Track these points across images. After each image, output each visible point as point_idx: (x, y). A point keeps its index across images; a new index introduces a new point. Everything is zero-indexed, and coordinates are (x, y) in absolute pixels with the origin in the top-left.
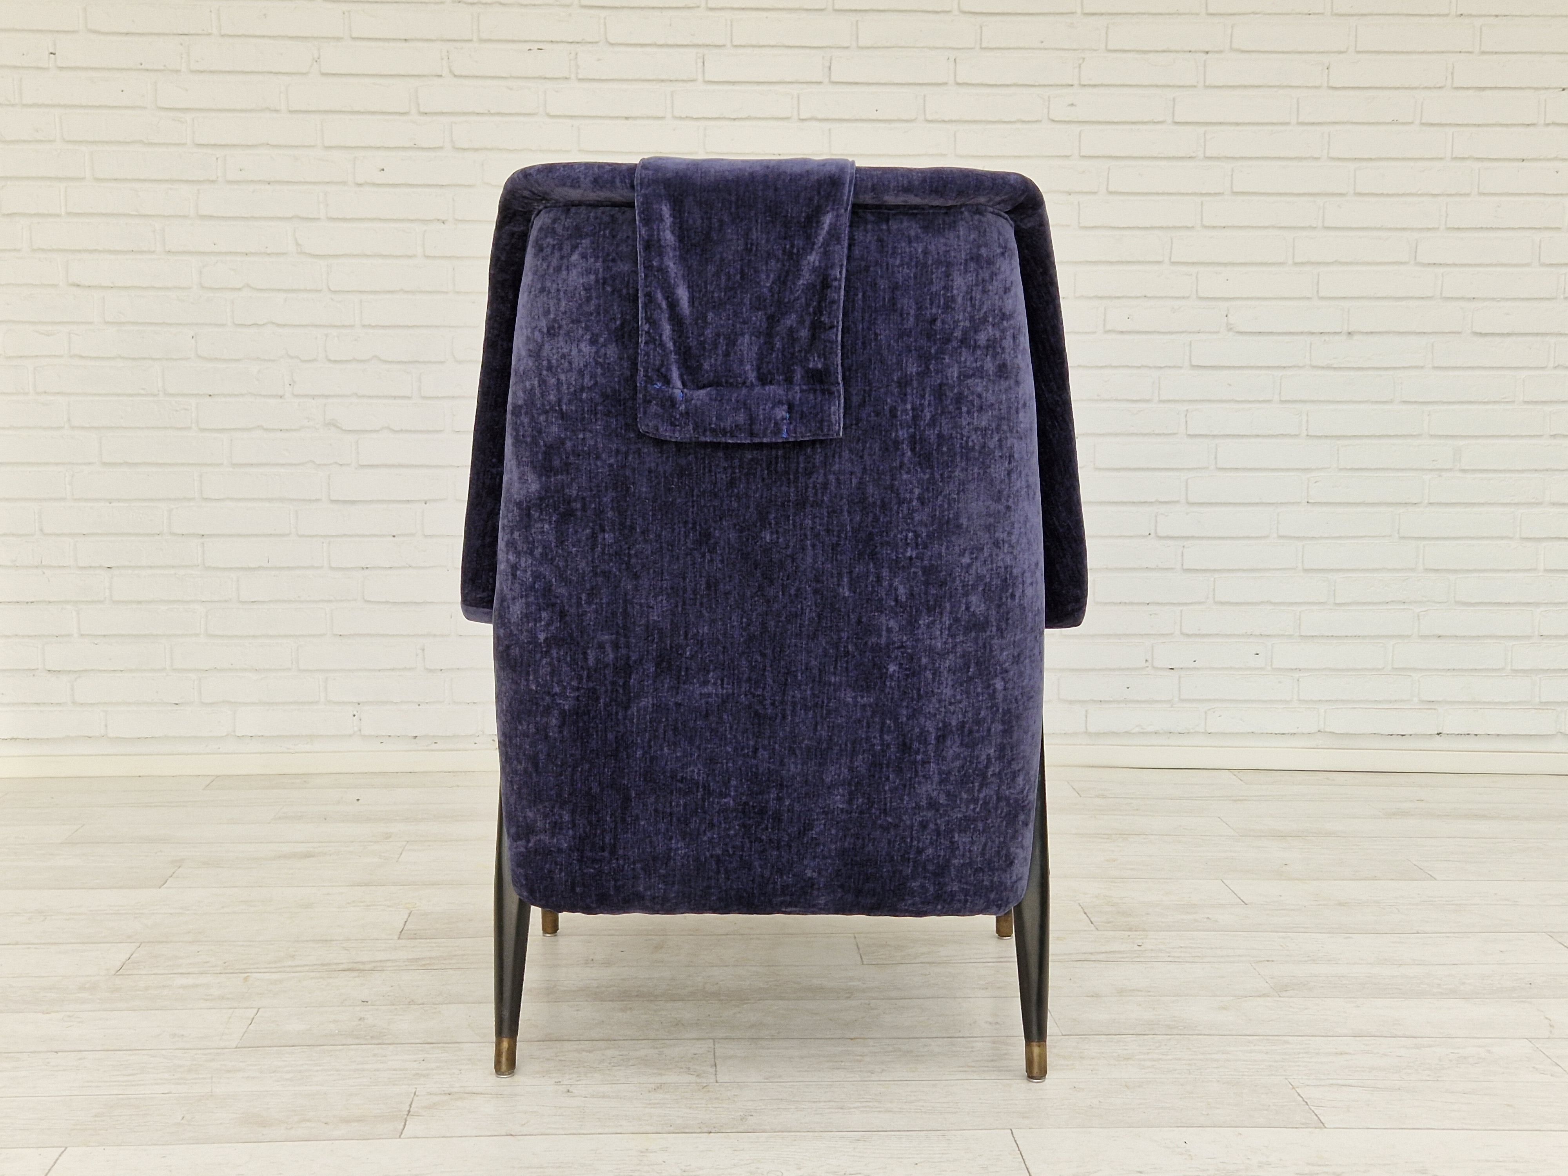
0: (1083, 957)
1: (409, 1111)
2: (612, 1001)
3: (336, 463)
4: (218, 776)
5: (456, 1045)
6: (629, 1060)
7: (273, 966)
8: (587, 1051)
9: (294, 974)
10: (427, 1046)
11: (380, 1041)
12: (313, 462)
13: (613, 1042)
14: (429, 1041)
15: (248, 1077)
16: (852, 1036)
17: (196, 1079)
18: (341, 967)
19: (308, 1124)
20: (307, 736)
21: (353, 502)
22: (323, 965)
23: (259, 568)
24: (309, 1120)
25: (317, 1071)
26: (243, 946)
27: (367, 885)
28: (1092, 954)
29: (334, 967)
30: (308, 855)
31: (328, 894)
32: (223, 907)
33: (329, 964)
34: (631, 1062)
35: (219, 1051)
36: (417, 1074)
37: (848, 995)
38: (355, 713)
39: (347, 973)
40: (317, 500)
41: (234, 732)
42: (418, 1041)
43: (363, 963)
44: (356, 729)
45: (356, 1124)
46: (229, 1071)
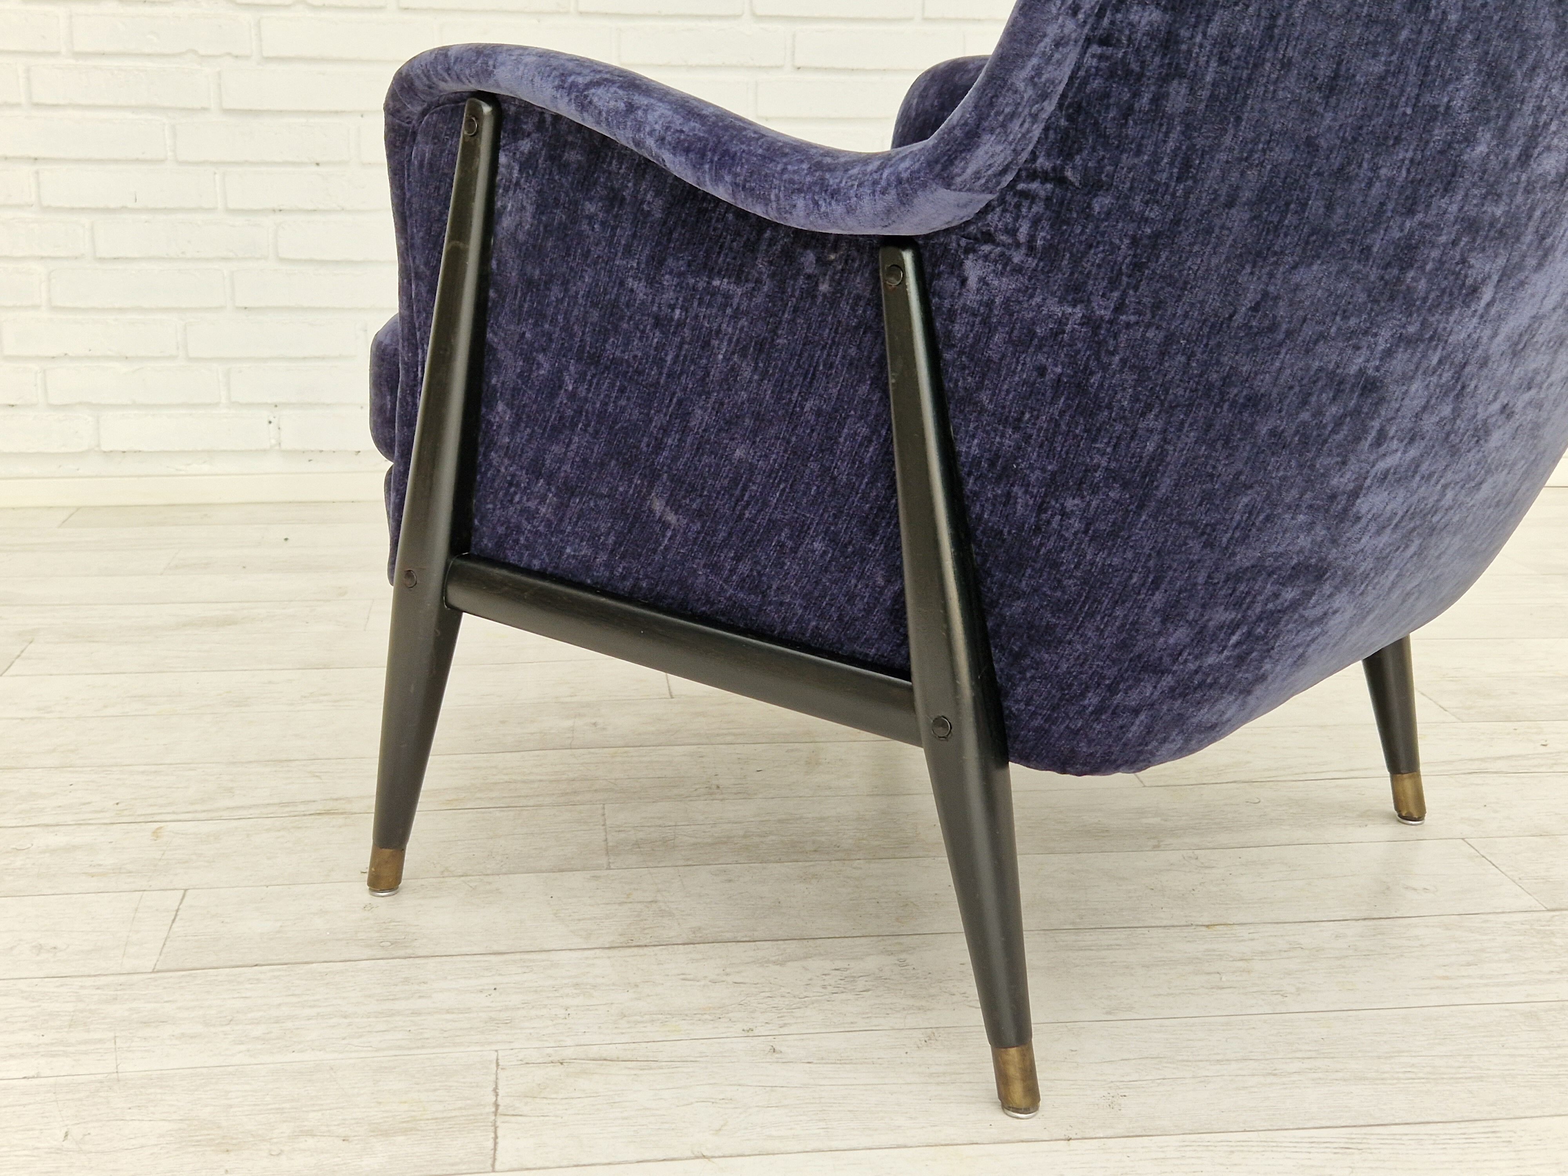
0: (1475, 766)
1: (497, 1106)
2: (779, 861)
3: (229, 54)
4: (78, 508)
5: (544, 956)
6: (853, 979)
7: (198, 807)
8: (775, 963)
9: (235, 823)
10: (492, 958)
11: (409, 951)
12: (195, 52)
13: (811, 942)
14: (496, 948)
15: (183, 1034)
16: (1205, 920)
17: (86, 1042)
18: (313, 808)
19: (311, 1142)
20: (203, 451)
21: (256, 113)
22: (282, 804)
23: (124, 209)
24: (311, 1133)
25: (309, 1019)
26: (143, 772)
27: (326, 667)
28: (1482, 760)
29: (301, 808)
30: (227, 622)
31: (270, 682)
32: (105, 707)
33: (293, 803)
34: (861, 984)
35: (122, 979)
36: (492, 1019)
37: (1153, 842)
38: (271, 419)
39: (325, 818)
40: (204, 109)
41: (99, 445)
42: (476, 950)
43: (348, 800)
44: (273, 441)
45: (400, 1139)
46: (146, 1023)
